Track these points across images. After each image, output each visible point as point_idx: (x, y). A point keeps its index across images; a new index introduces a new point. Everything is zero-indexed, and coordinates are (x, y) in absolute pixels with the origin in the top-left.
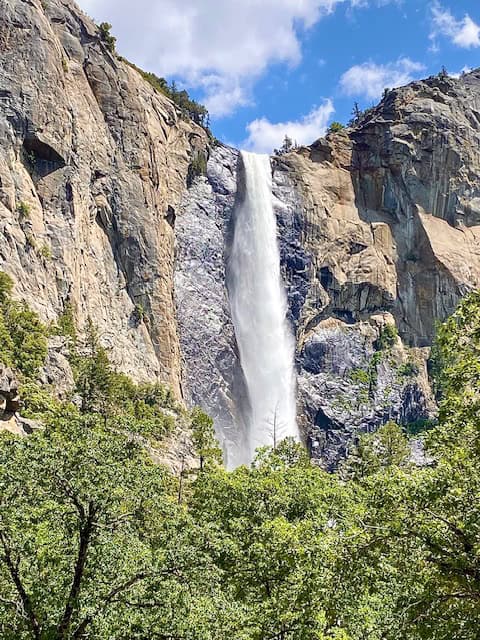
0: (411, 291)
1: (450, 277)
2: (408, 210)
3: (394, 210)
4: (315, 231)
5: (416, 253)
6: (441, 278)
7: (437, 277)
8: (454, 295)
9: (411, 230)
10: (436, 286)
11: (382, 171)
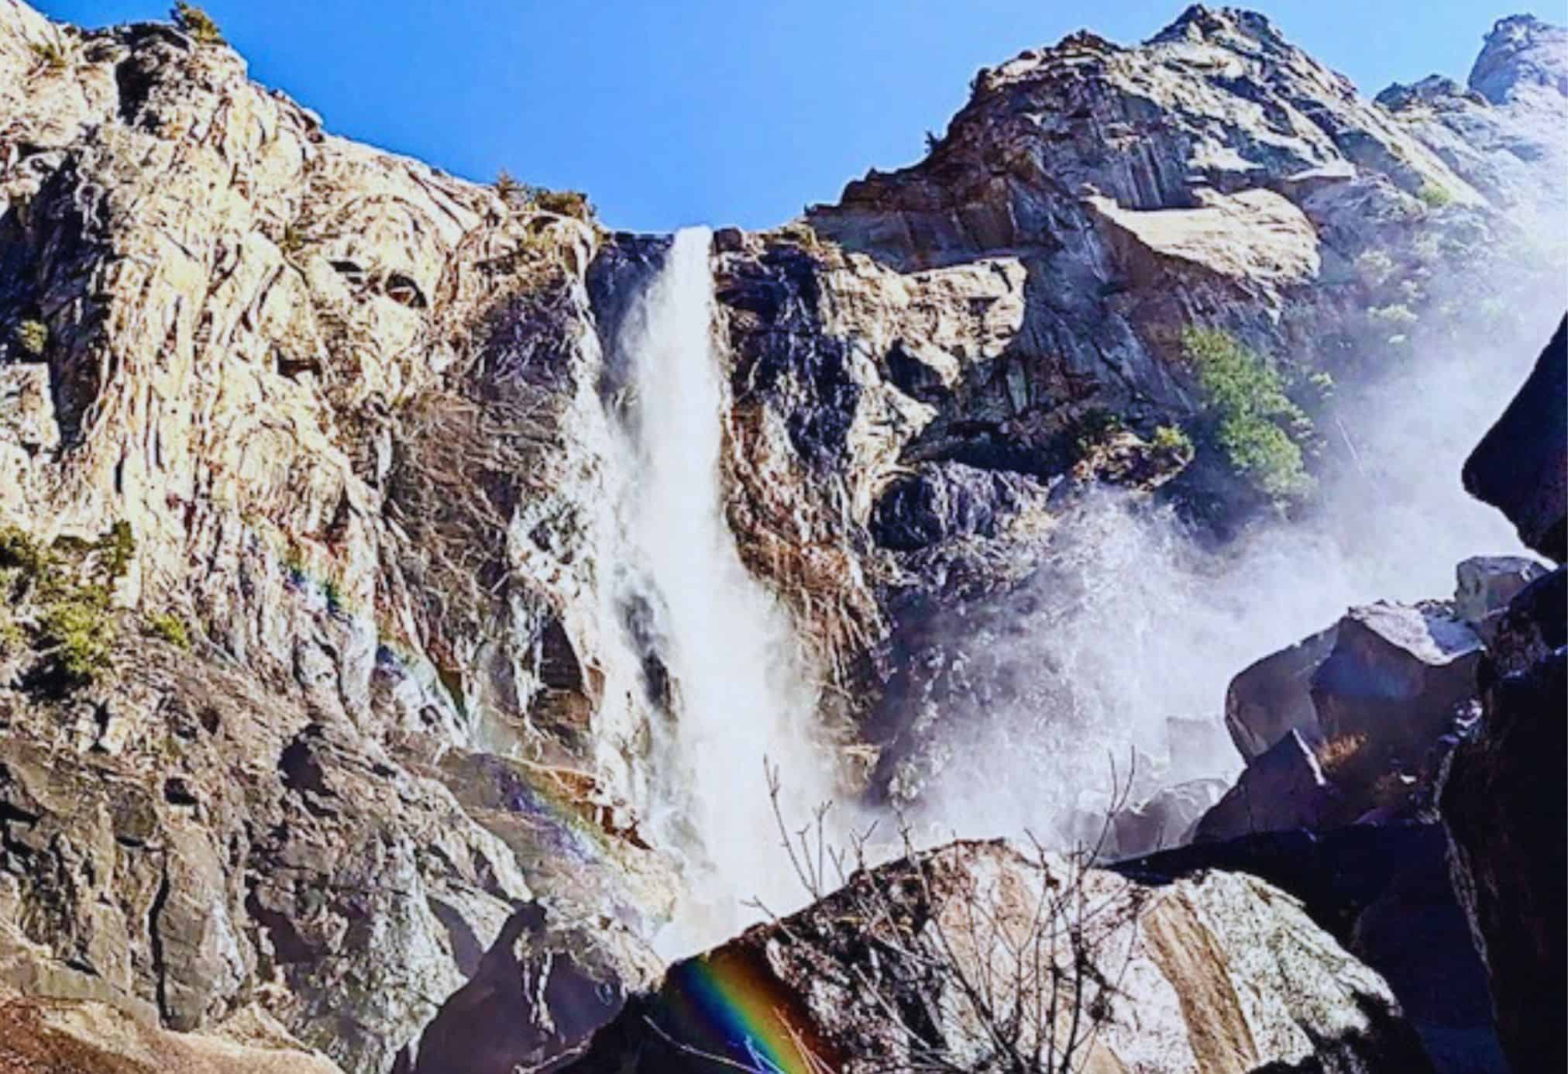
0: (1133, 343)
1: (1209, 273)
2: (1075, 218)
3: (1044, 230)
4: (858, 303)
5: (1120, 278)
6: (1189, 288)
7: (1180, 290)
8: (1234, 305)
9: (1096, 249)
10: (1183, 307)
11: (998, 183)
